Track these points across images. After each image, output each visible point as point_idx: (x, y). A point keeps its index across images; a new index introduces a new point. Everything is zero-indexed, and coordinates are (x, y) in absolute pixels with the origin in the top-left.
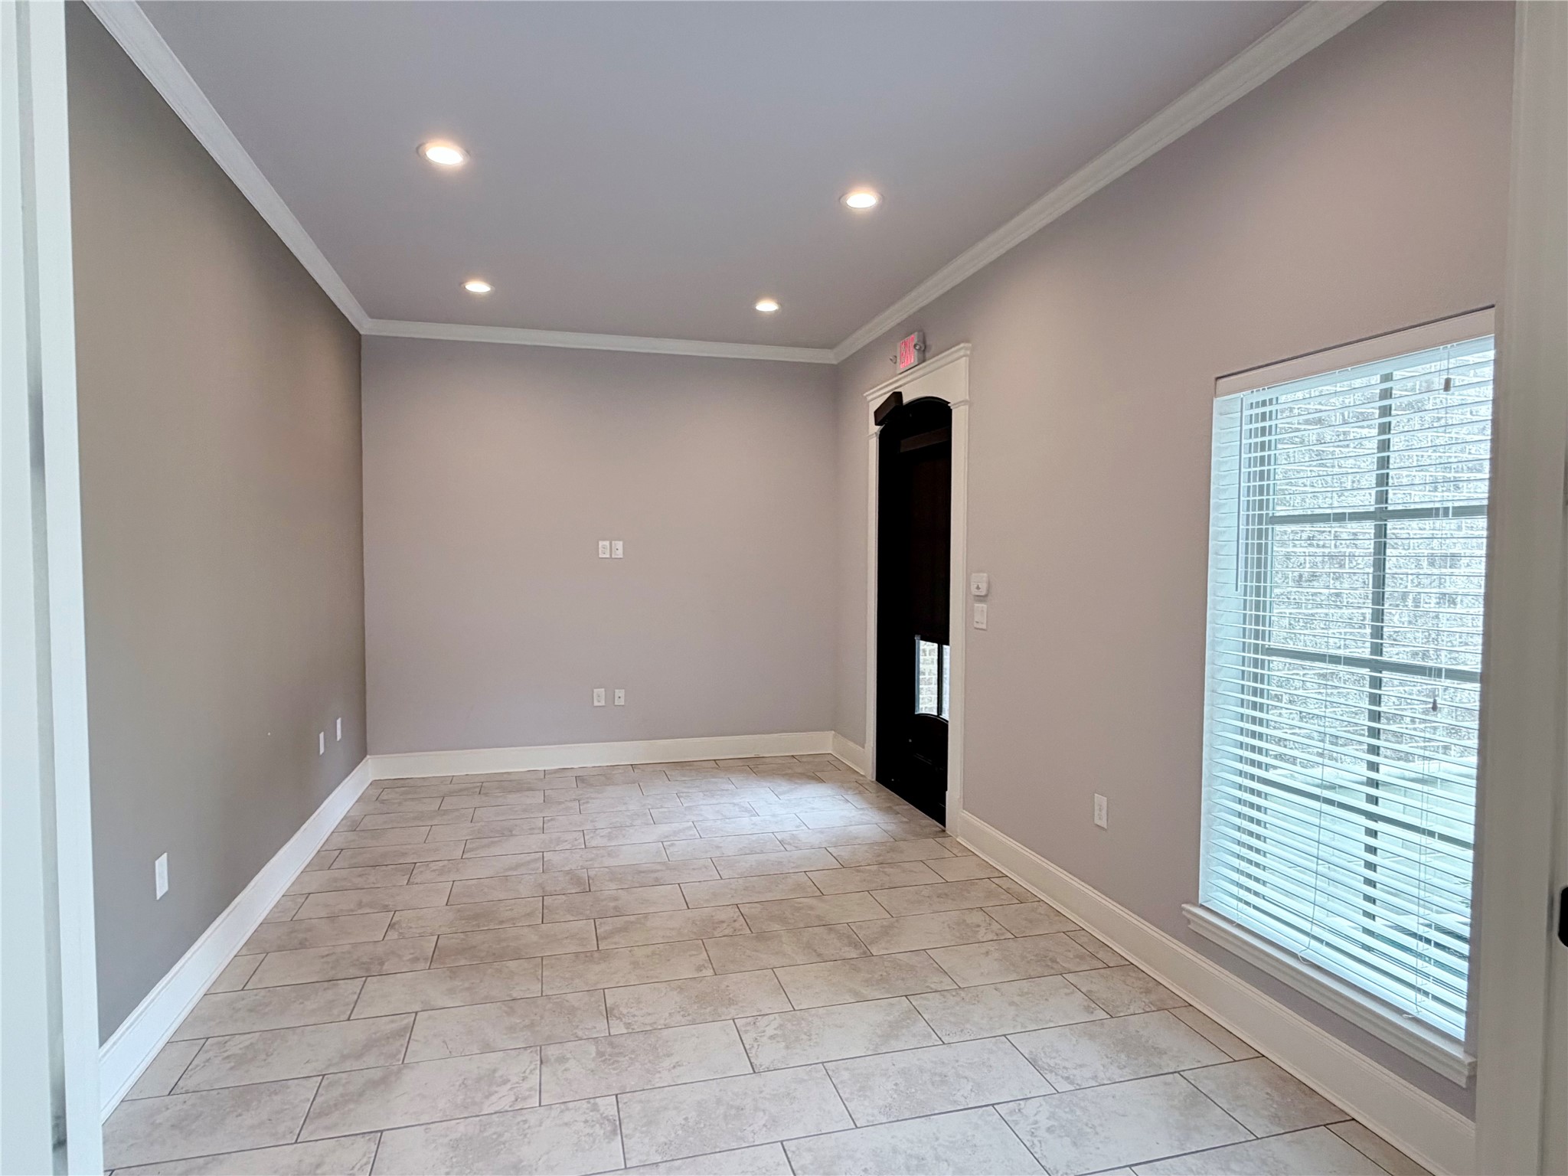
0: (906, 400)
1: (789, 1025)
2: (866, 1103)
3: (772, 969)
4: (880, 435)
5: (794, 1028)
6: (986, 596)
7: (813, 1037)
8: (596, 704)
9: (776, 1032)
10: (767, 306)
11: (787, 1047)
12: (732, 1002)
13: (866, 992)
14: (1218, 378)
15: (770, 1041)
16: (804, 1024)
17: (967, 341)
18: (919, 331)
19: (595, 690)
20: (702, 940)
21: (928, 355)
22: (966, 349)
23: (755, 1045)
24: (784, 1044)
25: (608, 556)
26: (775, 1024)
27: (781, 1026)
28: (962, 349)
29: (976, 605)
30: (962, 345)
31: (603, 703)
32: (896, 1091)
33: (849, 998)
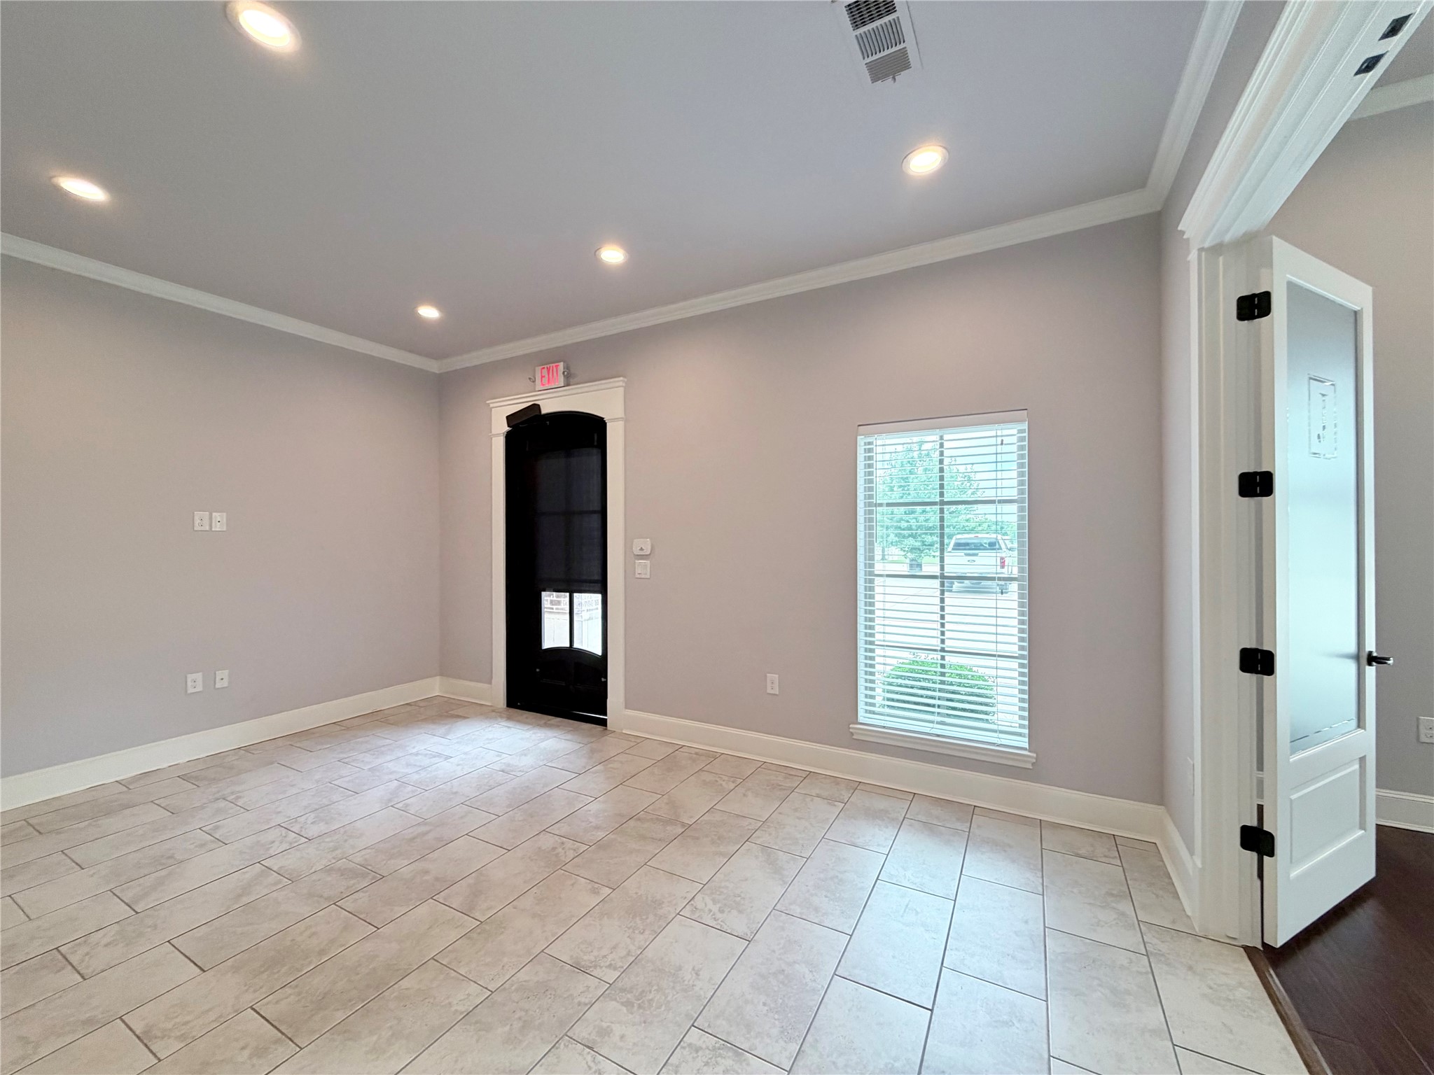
0: (544, 411)
3: (645, 864)
4: (507, 435)
6: (650, 554)
8: (190, 690)
10: (429, 312)
14: (859, 425)
17: (624, 377)
18: (564, 362)
19: (189, 676)
21: (572, 381)
22: (623, 381)
25: (207, 528)
26: (709, 901)
28: (620, 381)
29: (636, 561)
30: (621, 378)
31: (199, 688)
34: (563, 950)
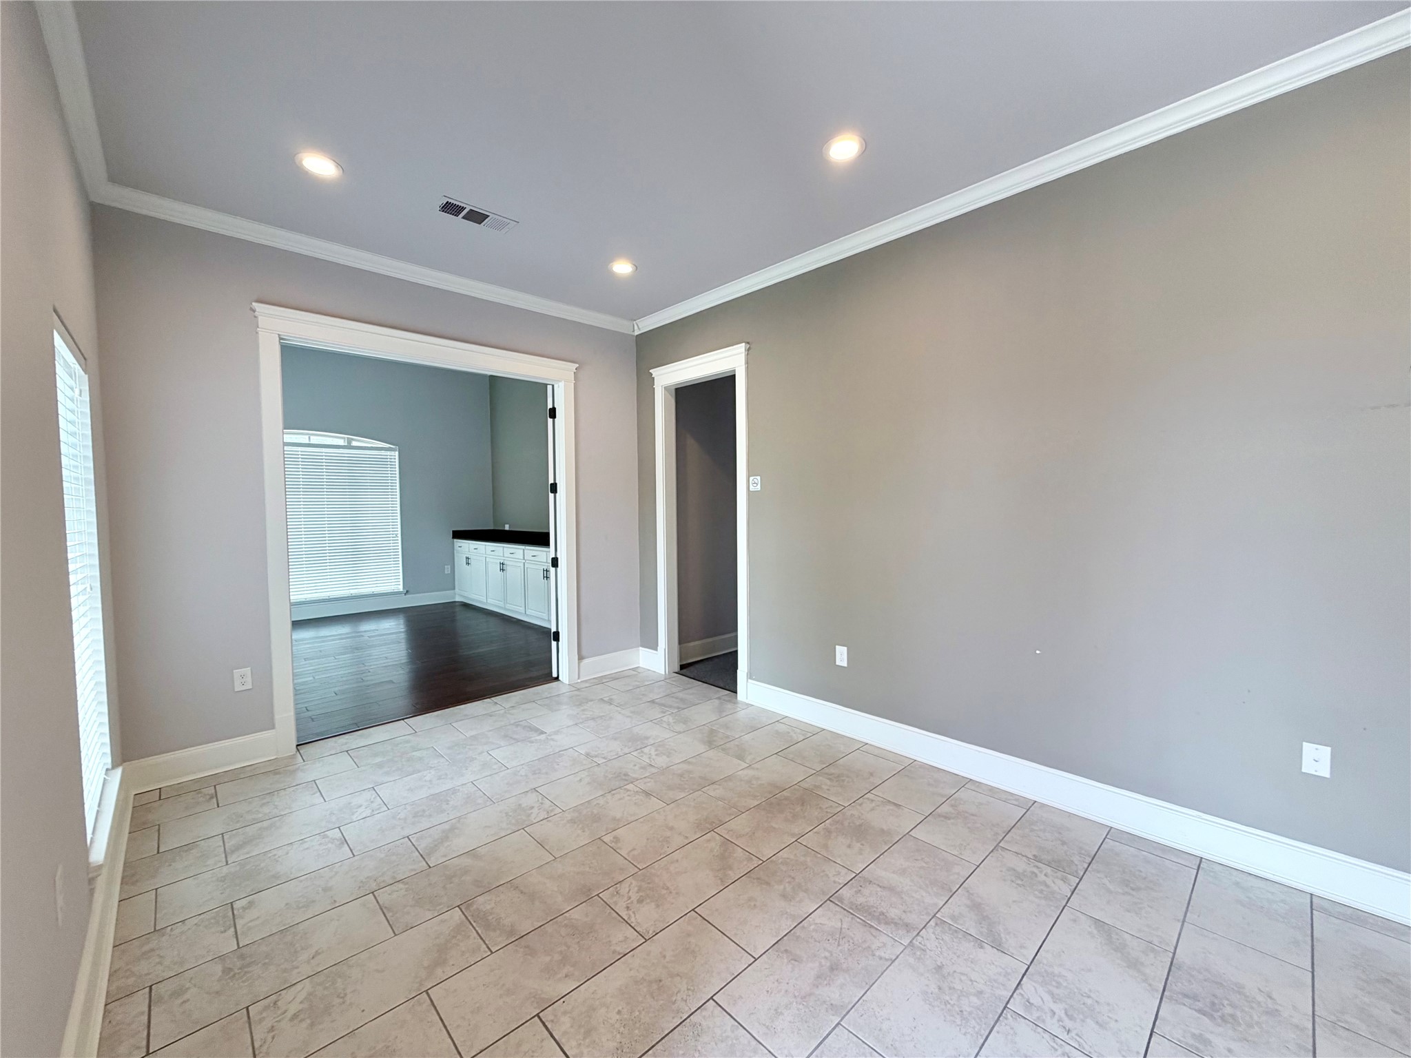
1: (524, 818)
2: (466, 792)
3: (556, 858)
5: (519, 817)
7: (504, 815)
9: (531, 811)
11: (520, 805)
12: (572, 821)
13: (467, 861)
15: (533, 805)
16: (513, 821)
20: (640, 870)
23: (540, 801)
24: (523, 806)
26: (533, 816)
27: (529, 815)
32: (448, 801)
33: (482, 851)
34: (655, 803)
